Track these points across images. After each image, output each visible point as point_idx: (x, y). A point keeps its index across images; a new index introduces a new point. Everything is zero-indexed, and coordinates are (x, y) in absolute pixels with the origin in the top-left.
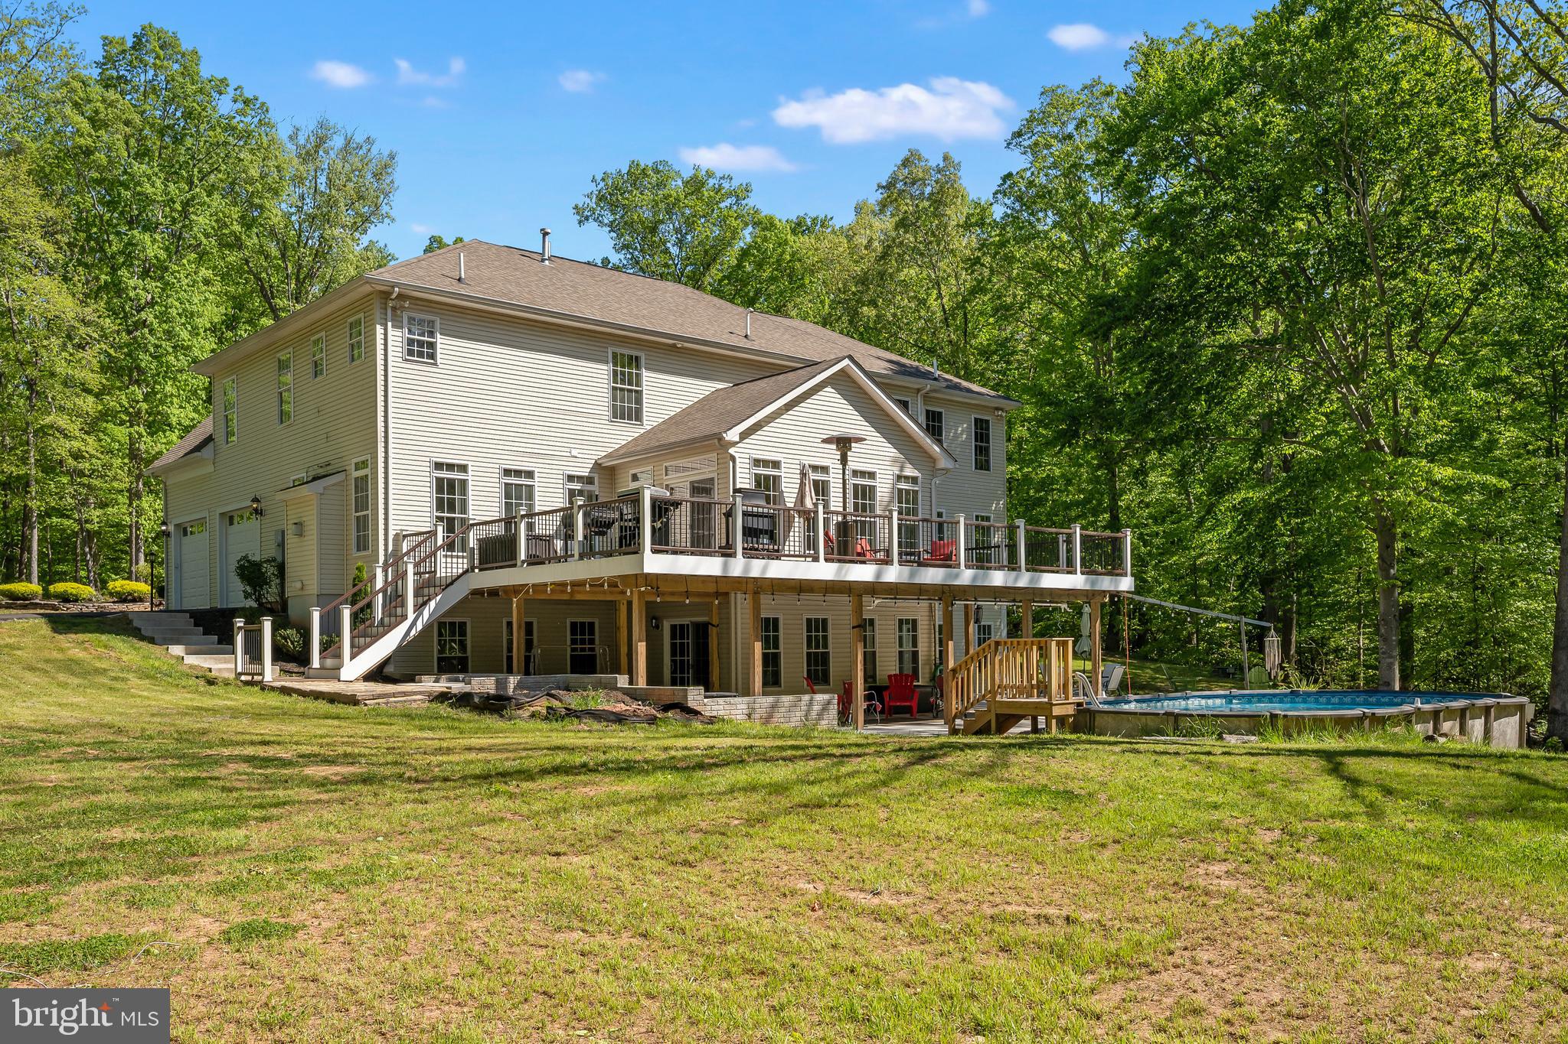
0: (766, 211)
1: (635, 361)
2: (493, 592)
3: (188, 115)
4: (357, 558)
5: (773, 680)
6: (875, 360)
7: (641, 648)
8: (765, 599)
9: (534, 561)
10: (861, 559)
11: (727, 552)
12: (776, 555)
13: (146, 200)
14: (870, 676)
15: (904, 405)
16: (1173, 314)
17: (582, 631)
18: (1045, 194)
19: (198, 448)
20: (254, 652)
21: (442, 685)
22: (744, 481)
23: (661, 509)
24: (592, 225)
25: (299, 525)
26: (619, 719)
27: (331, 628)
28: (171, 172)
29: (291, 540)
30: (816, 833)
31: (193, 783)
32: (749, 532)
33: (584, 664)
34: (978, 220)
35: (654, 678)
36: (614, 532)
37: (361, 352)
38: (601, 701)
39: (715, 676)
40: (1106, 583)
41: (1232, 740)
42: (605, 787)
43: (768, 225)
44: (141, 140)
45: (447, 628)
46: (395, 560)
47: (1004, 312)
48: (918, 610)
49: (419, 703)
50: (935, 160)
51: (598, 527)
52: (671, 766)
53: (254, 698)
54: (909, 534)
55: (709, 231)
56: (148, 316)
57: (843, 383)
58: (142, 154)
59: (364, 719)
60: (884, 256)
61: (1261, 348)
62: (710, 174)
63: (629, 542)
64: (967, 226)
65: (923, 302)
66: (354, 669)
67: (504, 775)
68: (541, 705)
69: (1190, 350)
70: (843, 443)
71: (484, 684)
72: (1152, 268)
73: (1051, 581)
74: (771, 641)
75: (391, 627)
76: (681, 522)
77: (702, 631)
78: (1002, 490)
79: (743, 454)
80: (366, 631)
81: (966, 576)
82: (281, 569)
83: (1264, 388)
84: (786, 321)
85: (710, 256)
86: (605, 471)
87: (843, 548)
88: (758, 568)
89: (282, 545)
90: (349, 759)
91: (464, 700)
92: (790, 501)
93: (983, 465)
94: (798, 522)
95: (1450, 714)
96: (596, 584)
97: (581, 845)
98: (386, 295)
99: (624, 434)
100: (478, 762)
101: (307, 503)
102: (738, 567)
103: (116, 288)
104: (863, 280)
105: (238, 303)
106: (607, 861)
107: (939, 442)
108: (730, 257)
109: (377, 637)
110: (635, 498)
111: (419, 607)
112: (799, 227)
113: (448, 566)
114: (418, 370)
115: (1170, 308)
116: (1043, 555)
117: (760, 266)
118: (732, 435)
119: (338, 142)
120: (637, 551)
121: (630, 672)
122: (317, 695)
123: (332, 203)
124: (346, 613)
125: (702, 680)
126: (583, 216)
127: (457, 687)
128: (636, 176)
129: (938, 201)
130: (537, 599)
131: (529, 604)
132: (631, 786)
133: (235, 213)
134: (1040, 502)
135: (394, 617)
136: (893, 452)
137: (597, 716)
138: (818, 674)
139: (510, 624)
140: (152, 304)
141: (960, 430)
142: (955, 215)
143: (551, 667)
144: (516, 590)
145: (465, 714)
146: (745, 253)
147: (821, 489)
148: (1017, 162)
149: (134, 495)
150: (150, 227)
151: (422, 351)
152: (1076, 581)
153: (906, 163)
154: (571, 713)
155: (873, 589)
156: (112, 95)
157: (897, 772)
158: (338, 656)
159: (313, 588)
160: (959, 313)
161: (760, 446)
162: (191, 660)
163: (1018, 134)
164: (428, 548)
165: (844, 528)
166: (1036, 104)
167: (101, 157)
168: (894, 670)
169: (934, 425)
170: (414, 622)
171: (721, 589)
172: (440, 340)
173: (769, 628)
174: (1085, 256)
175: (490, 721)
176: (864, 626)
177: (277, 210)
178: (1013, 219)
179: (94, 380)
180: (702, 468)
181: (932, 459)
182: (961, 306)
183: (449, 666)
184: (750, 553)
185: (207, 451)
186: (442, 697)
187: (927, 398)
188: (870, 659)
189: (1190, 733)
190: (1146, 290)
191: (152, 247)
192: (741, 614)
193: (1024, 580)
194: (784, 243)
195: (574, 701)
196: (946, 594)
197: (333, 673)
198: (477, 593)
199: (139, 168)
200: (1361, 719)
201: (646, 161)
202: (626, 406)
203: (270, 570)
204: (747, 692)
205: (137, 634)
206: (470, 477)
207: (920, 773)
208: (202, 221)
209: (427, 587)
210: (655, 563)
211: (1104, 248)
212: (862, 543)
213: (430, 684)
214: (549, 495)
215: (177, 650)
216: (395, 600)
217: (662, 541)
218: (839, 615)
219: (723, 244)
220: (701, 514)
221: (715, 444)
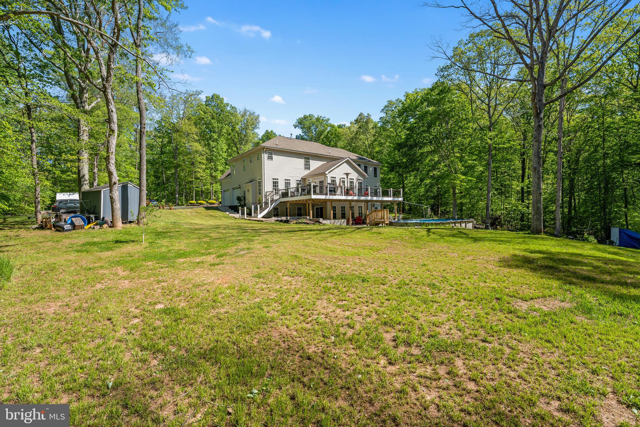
0: (332, 123)
1: (308, 159)
2: (284, 202)
3: (222, 111)
4: (259, 196)
5: (335, 218)
6: (354, 156)
7: (311, 212)
8: (333, 203)
9: (291, 196)
10: (351, 195)
11: (326, 194)
12: (335, 195)
13: (213, 127)
14: (353, 217)
15: (359, 165)
16: (411, 147)
17: (299, 209)
18: (388, 122)
19: (228, 176)
20: (243, 214)
21: (276, 219)
22: (329, 181)
23: (315, 187)
24: (297, 128)
25: (248, 190)
26: (308, 224)
27: (256, 209)
28: (219, 122)
29: (246, 193)
30: (340, 237)
31: (244, 232)
32: (330, 191)
33: (300, 215)
34: (375, 127)
35: (313, 217)
36: (306, 191)
37: (259, 159)
38: (304, 221)
39: (324, 217)
40: (396, 199)
41: (416, 227)
42: (308, 233)
43: (333, 126)
44: (212, 115)
45: (275, 209)
46: (266, 196)
47: (381, 144)
48: (362, 204)
49: (273, 221)
50: (366, 115)
51: (303, 190)
52: (318, 230)
53: (243, 221)
54: (360, 189)
55: (320, 128)
56: (214, 149)
57: (348, 162)
58: (213, 118)
59: (265, 224)
60: (356, 134)
61: (429, 153)
62: (321, 117)
63: (309, 193)
64: (373, 128)
65: (364, 143)
66: (260, 216)
67: (292, 231)
68: (295, 222)
69: (415, 154)
70: (347, 174)
71: (284, 218)
72: (407, 139)
73: (386, 199)
74: (334, 211)
75: (266, 209)
76: (318, 189)
77: (322, 209)
78: (379, 181)
79: (329, 176)
80: (262, 210)
81: (369, 198)
82: (245, 198)
83: (431, 160)
84: (337, 149)
85: (321, 133)
86: (304, 179)
87: (347, 193)
88: (331, 197)
89: (245, 194)
90: (267, 229)
91: (281, 221)
92: (338, 184)
93: (376, 176)
94: (339, 189)
95: (458, 223)
96: (303, 200)
97: (306, 239)
98: (264, 148)
99: (307, 172)
100: (287, 230)
101: (250, 186)
102: (328, 197)
103: (209, 144)
104: (352, 139)
105: (229, 145)
106: (310, 240)
107: (367, 173)
108: (326, 133)
109: (264, 210)
110: (310, 185)
111: (271, 205)
112: (340, 127)
113: (276, 197)
114: (270, 161)
115: (411, 145)
116: (385, 194)
117: (331, 135)
118: (327, 173)
119: (248, 113)
120: (310, 194)
121: (309, 215)
122: (255, 220)
123: (248, 125)
124: (259, 206)
125: (322, 217)
126: (295, 127)
127: (279, 219)
128: (305, 118)
129: (367, 123)
130: (293, 204)
131: (290, 204)
132: (312, 232)
133: (230, 128)
134: (388, 183)
135: (266, 207)
136: (357, 175)
137: (305, 223)
138: (343, 216)
139: (287, 208)
140: (215, 147)
141: (371, 169)
142: (371, 126)
143: (294, 215)
144: (288, 202)
145: (282, 223)
146: (328, 132)
147: (344, 182)
148: (383, 115)
149: (211, 184)
150: (214, 132)
151: (270, 158)
152: (390, 199)
153: (360, 115)
154: (300, 223)
155: (353, 201)
156: (208, 107)
157: (354, 230)
158: (257, 214)
159: (251, 201)
160: (371, 145)
161: (332, 174)
162: (230, 215)
163: (383, 110)
164: (272, 194)
165: (347, 190)
166: (386, 104)
167: (206, 119)
168: (358, 216)
169: (366, 169)
170: (270, 207)
171: (325, 201)
172: (273, 156)
173: (334, 208)
174: (397, 134)
175: (286, 224)
176: (352, 208)
177: (238, 127)
178: (382, 126)
179: (205, 162)
180: (322, 178)
181: (365, 176)
182: (372, 144)
183: (276, 215)
184: (331, 195)
185: (230, 176)
186: (277, 220)
187: (364, 163)
188: (353, 214)
189: (409, 226)
190: (406, 142)
191: (215, 136)
192: (329, 204)
193: (380, 199)
194: (336, 130)
195: (300, 221)
196: (367, 202)
197: (257, 217)
198: (281, 202)
199: (213, 121)
200: (440, 223)
201: (307, 114)
202: (307, 167)
203: (243, 199)
204: (330, 219)
205: (220, 210)
206: (279, 181)
207: (358, 231)
208: (224, 131)
209: (272, 201)
210: (314, 197)
211: (400, 133)
212: (351, 192)
213: (274, 219)
214: (293, 185)
215: (228, 213)
216: (266, 203)
217: (315, 192)
218: (347, 206)
219: (323, 131)
220: (321, 188)
221: (324, 174)
